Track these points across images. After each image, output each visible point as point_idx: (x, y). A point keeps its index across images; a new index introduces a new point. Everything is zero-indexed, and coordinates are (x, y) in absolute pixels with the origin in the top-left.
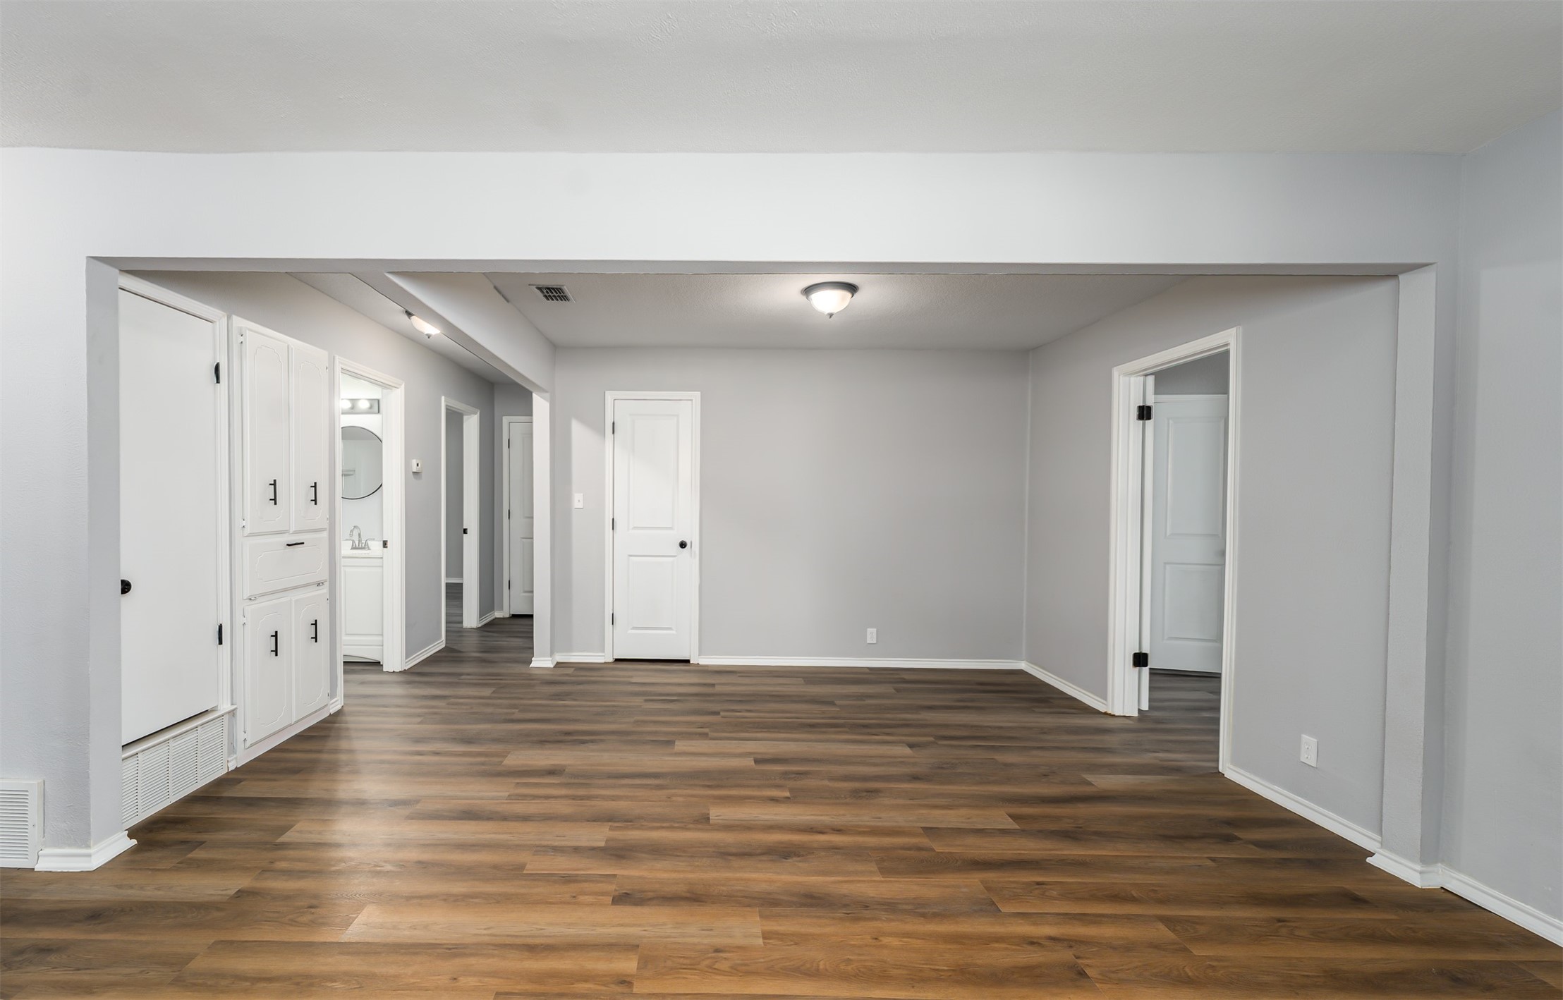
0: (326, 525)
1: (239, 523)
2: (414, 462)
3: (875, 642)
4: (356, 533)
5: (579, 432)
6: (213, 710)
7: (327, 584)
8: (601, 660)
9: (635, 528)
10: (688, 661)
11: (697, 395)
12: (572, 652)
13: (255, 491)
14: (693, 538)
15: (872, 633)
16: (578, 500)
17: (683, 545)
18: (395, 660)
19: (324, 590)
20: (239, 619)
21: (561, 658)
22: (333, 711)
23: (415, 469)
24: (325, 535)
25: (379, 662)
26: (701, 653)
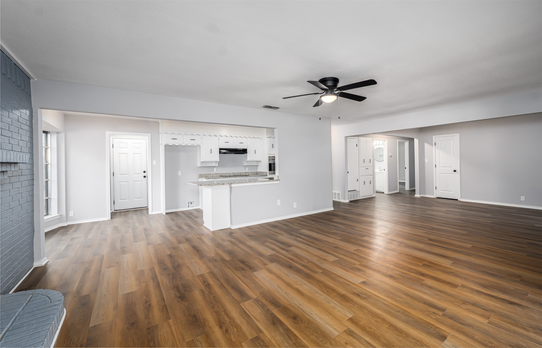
0: (372, 166)
1: (360, 165)
2: (390, 154)
3: (524, 200)
4: (380, 168)
5: (426, 146)
6: (357, 190)
7: (372, 175)
8: (433, 197)
9: (442, 167)
10: (457, 200)
11: (458, 134)
12: (426, 194)
13: (362, 161)
14: (458, 169)
15: (523, 198)
16: (426, 161)
17: (455, 171)
18: (386, 192)
19: (372, 176)
20: (360, 179)
21: (422, 195)
22: (374, 196)
23: (390, 155)
24: (372, 167)
25: (384, 193)
26: (461, 198)
